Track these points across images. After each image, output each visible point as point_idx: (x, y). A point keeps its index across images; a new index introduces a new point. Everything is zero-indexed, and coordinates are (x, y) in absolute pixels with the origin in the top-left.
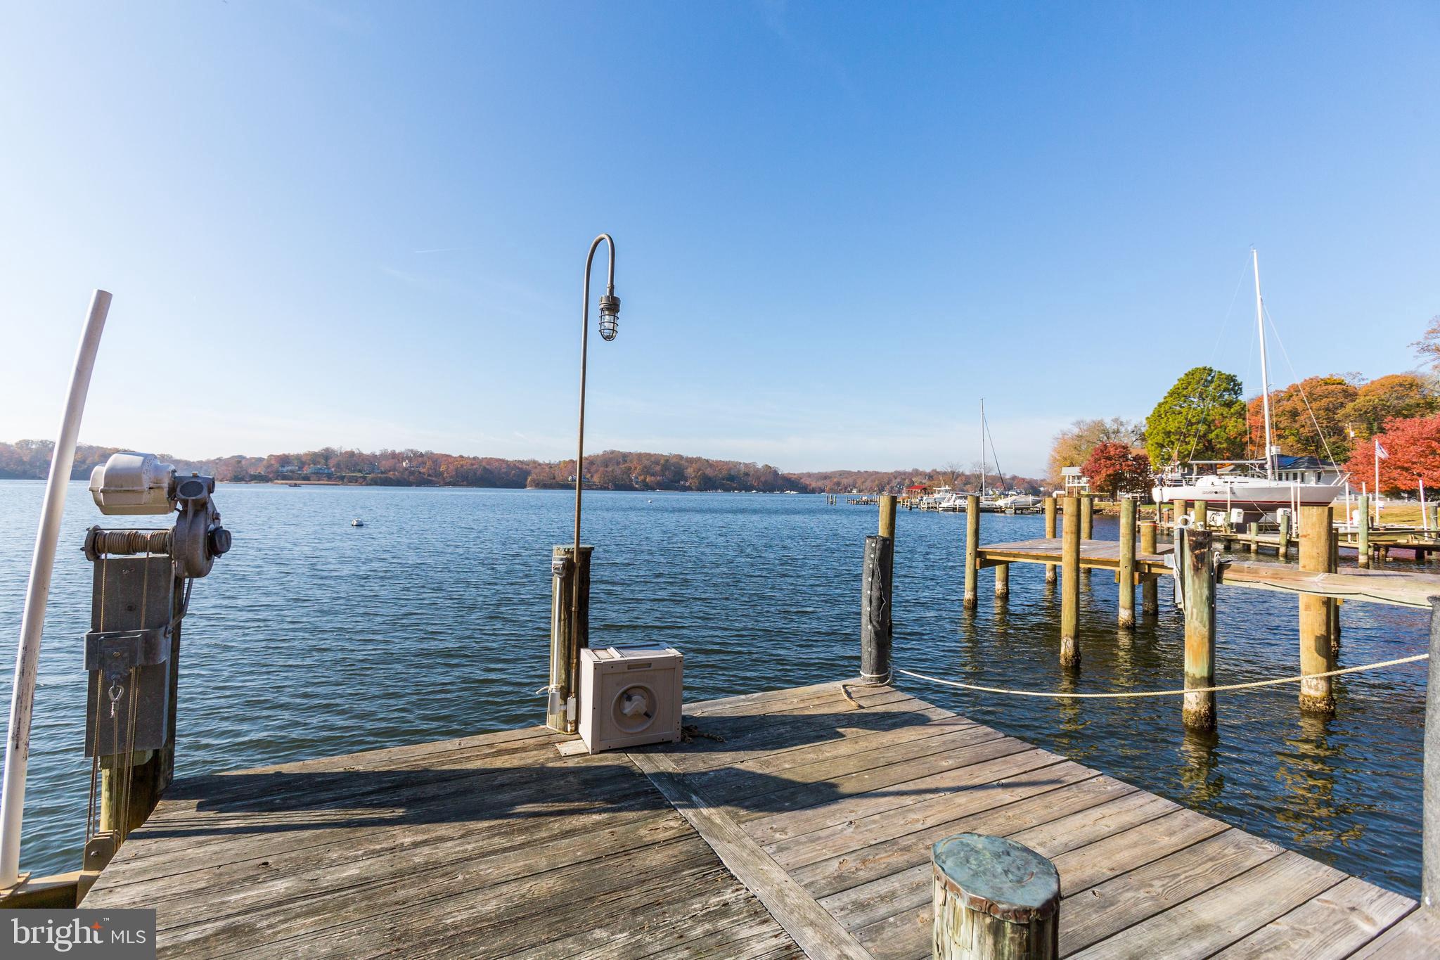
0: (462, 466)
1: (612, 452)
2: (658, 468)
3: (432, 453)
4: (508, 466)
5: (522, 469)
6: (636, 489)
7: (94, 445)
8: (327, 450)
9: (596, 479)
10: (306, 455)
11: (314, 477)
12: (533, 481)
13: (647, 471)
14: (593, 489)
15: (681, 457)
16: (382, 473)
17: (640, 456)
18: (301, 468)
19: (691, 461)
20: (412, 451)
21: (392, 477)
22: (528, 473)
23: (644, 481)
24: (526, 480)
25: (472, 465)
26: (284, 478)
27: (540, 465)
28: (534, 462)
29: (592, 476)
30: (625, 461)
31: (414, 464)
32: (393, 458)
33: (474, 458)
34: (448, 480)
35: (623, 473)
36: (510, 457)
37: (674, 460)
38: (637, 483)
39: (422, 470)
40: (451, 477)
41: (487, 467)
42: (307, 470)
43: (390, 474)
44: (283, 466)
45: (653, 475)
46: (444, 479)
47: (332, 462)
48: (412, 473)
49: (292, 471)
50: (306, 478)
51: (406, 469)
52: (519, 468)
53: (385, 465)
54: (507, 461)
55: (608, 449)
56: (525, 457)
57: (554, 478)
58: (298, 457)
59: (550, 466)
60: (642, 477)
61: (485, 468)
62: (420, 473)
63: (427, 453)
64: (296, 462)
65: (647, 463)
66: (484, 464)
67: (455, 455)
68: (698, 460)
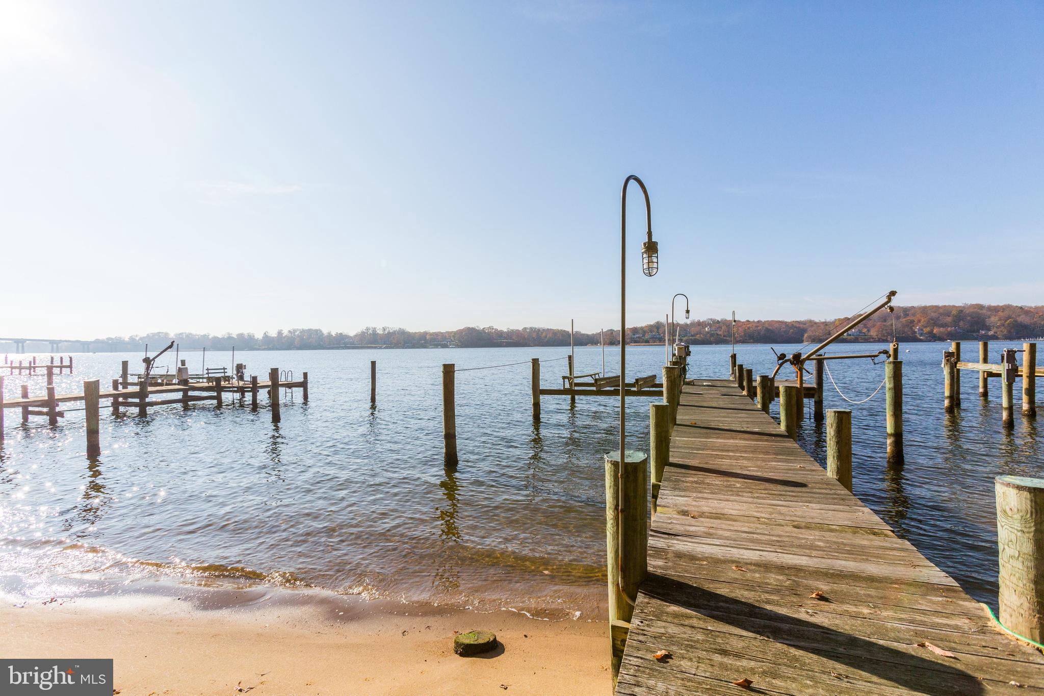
0: (749, 328)
2: (949, 319)
3: (725, 320)
4: (788, 326)
5: (799, 327)
6: (921, 341)
7: (549, 328)
8: (658, 323)
9: (873, 333)
10: (646, 327)
11: (651, 340)
12: (810, 337)
13: (934, 322)
14: (870, 342)
15: (981, 307)
16: (692, 336)
17: (924, 310)
18: (644, 335)
20: (711, 319)
21: (699, 338)
22: (804, 331)
23: (931, 332)
24: (803, 336)
25: (757, 327)
26: (635, 342)
27: (816, 323)
28: (811, 321)
29: (869, 331)
30: (906, 315)
31: (713, 328)
32: (699, 325)
33: (758, 322)
34: (738, 339)
35: (904, 326)
36: (789, 319)
37: (972, 310)
38: (921, 335)
39: (719, 333)
40: (741, 337)
41: (769, 328)
42: (647, 337)
43: (698, 337)
44: (634, 335)
45: (942, 326)
46: (735, 338)
48: (712, 335)
49: (639, 337)
50: (647, 342)
51: (708, 333)
52: (796, 328)
53: (694, 330)
54: (786, 322)
56: (802, 318)
58: (642, 328)
59: (826, 324)
60: (928, 329)
61: (767, 328)
62: (718, 334)
63: (722, 320)
64: (641, 331)
65: (934, 315)
66: (766, 325)
67: (743, 320)
68: (1006, 307)
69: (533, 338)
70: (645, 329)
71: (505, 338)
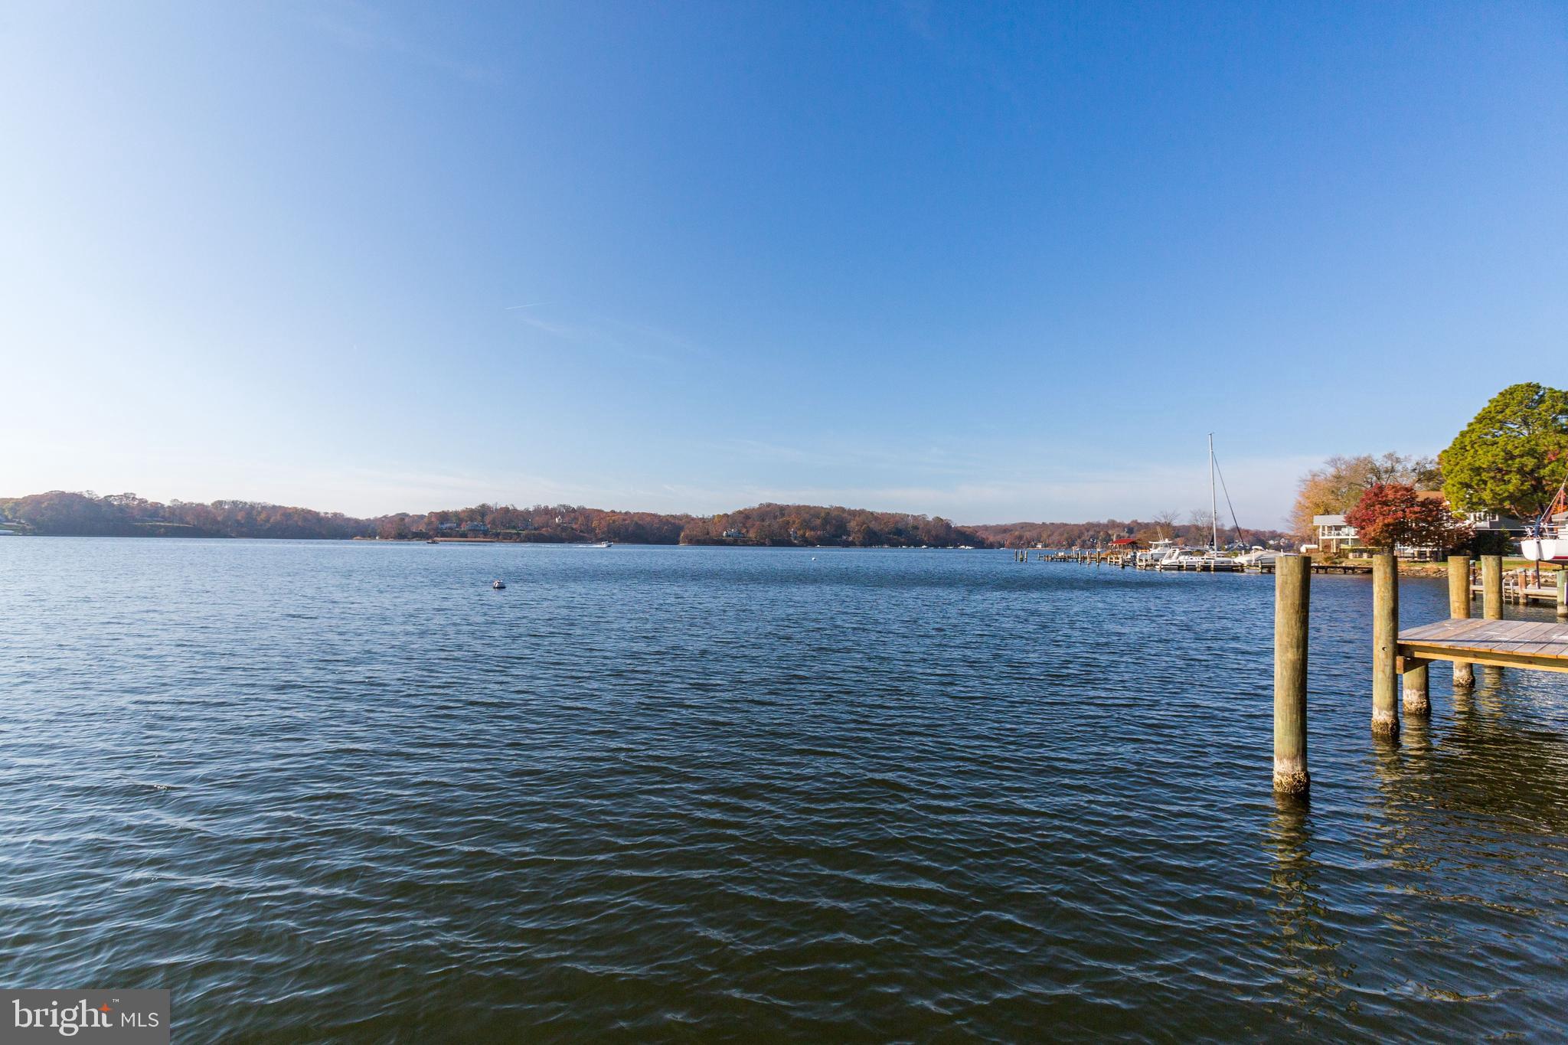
0: (614, 521)
1: (769, 505)
2: (818, 522)
3: (584, 508)
4: (661, 521)
5: (674, 524)
6: (795, 545)
7: (277, 504)
8: (483, 506)
9: (752, 535)
10: (463, 511)
11: (471, 534)
12: (686, 537)
13: (806, 525)
14: (749, 545)
15: (842, 510)
16: (535, 529)
17: (799, 509)
18: (459, 525)
19: (854, 514)
20: (564, 506)
21: (545, 533)
22: (680, 528)
23: (803, 536)
24: (679, 535)
25: (624, 520)
26: (443, 535)
27: (693, 519)
28: (687, 516)
29: (748, 531)
30: (783, 515)
31: (567, 519)
32: (546, 514)
33: (626, 513)
34: (600, 536)
35: (781, 527)
36: (663, 512)
37: (836, 513)
38: (795, 538)
39: (574, 526)
40: (603, 533)
41: (640, 522)
42: (464, 527)
43: (544, 531)
44: (442, 523)
45: (812, 529)
46: (596, 535)
47: (488, 519)
48: (564, 529)
49: (450, 528)
50: (464, 535)
51: (559, 525)
52: (670, 523)
53: (538, 521)
54: (660, 516)
55: (765, 501)
56: (678, 512)
57: (708, 534)
58: (456, 514)
59: (703, 520)
60: (802, 532)
61: (637, 523)
62: (572, 529)
63: (579, 508)
64: (454, 519)
65: (807, 516)
66: (636, 519)
67: (607, 510)
68: (862, 512)
69: (238, 521)
70: (462, 516)
71: (164, 519)
